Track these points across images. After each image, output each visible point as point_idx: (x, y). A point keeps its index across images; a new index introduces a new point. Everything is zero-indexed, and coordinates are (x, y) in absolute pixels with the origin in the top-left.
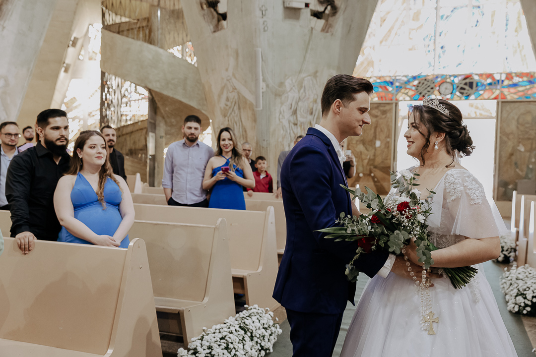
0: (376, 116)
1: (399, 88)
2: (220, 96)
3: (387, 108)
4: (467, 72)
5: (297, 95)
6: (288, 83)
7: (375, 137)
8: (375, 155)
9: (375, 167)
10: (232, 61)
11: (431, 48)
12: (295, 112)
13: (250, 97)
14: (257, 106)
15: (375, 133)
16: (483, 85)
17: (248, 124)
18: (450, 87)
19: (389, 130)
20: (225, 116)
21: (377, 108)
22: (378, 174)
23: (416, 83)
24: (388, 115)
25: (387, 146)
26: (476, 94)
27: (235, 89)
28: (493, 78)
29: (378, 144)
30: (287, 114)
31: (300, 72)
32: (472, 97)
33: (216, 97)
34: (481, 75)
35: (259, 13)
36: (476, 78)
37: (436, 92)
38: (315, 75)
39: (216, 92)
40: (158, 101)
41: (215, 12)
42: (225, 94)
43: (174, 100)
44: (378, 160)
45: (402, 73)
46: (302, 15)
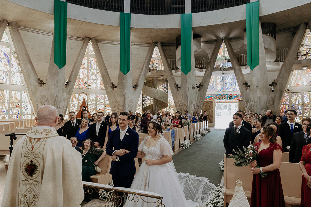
0: (209, 104)
1: (214, 97)
2: (178, 103)
3: (212, 102)
4: (231, 94)
5: (194, 103)
6: (193, 101)
7: (209, 109)
8: (209, 113)
10: (181, 97)
11: (223, 84)
12: (194, 106)
13: (185, 104)
14: (188, 106)
16: (234, 96)
18: (226, 97)
19: (213, 107)
20: (179, 107)
21: (209, 102)
23: (218, 96)
24: (212, 104)
25: (212, 111)
26: (233, 99)
27: (182, 102)
28: (237, 95)
29: (210, 110)
30: (193, 107)
31: (195, 98)
32: (232, 99)
33: (177, 103)
34: (234, 94)
35: (188, 89)
36: (233, 95)
37: (224, 98)
39: (177, 102)
40: (156, 101)
41: (177, 87)
42: (179, 102)
43: (161, 101)
44: (210, 114)
45: (215, 94)
46: (195, 88)
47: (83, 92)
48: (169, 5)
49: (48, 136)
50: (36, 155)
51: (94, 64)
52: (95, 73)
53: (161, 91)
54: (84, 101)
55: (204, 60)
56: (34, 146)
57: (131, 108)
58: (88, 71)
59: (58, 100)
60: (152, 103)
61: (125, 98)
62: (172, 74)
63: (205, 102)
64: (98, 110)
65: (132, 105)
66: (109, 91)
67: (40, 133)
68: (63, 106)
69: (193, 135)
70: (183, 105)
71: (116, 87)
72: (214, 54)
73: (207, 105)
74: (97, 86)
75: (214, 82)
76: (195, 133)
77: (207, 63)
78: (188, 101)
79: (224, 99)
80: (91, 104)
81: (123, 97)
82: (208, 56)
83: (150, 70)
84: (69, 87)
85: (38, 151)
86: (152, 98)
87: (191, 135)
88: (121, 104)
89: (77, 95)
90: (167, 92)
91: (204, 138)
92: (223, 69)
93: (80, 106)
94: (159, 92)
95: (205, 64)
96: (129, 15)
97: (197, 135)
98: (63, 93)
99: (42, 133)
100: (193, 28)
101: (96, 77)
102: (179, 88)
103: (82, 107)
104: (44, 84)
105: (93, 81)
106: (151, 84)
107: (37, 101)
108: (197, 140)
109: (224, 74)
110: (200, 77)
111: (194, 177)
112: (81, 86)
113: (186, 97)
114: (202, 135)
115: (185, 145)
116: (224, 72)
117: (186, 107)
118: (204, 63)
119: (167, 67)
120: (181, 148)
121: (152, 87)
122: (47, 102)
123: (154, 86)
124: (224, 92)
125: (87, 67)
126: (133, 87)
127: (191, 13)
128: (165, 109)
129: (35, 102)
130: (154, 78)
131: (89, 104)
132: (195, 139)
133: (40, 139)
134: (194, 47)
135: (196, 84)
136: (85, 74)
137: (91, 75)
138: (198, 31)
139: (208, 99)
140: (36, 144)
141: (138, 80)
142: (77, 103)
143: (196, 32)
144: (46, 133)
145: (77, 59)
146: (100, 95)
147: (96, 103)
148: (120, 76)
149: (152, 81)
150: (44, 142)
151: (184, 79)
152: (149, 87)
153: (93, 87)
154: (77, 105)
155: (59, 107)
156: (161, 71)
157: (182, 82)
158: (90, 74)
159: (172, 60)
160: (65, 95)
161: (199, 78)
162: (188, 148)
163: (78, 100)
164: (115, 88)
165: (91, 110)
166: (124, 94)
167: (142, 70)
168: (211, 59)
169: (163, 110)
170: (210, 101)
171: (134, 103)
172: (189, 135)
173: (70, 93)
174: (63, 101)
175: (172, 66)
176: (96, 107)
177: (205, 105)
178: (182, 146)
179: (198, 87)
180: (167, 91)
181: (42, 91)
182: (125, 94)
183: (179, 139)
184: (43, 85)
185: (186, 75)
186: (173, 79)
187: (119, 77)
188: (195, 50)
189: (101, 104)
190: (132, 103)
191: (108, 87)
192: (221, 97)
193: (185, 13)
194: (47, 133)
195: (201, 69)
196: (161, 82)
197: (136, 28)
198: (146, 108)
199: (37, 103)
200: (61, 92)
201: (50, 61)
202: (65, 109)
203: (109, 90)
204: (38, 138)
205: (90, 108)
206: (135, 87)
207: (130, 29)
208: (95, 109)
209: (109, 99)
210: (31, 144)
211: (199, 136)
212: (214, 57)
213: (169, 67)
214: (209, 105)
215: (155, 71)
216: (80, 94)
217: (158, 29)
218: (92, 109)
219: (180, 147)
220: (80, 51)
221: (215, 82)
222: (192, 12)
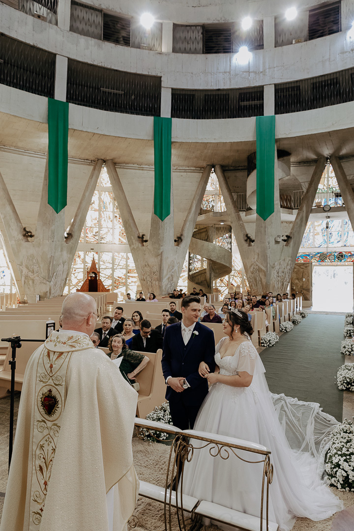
0: (303, 268)
1: (312, 257)
2: (250, 267)
3: (308, 265)
4: (341, 251)
5: (279, 267)
6: (276, 263)
7: (303, 277)
8: (303, 284)
9: (303, 289)
10: (256, 257)
11: (325, 234)
12: (278, 273)
13: (263, 268)
14: (267, 272)
15: (303, 275)
16: (347, 256)
17: (262, 277)
18: (333, 257)
19: (309, 274)
20: (252, 274)
22: (305, 292)
23: (319, 255)
24: (308, 268)
25: (308, 280)
26: (345, 260)
27: (257, 265)
28: (351, 253)
29: (304, 280)
30: (276, 274)
31: (280, 259)
32: (343, 261)
34: (346, 252)
35: (267, 243)
36: (344, 253)
37: (328, 259)
38: (284, 260)
39: (249, 265)
40: (213, 264)
41: (249, 240)
42: (253, 267)
43: (220, 264)
44: (305, 286)
45: (313, 251)
46: (280, 243)
47: (93, 249)
48: (236, 101)
49: (74, 349)
50: (56, 381)
51: (110, 203)
52: (112, 217)
53: (221, 247)
54: (94, 263)
55: (295, 194)
56: (54, 366)
57: (172, 275)
58: (100, 215)
59: (55, 263)
60: (205, 266)
61: (161, 260)
62: (239, 218)
63: (295, 266)
64: (116, 278)
65: (173, 270)
66: (135, 248)
67: (63, 343)
68: (61, 273)
69: (280, 323)
70: (260, 270)
71: (146, 241)
72: (314, 183)
73: (299, 271)
74: (114, 238)
75: (310, 231)
76: (282, 318)
77: (300, 198)
78: (267, 264)
79: (329, 261)
80: (105, 269)
81: (159, 258)
82: (302, 188)
83: (202, 212)
84: (71, 242)
85: (58, 373)
86: (204, 259)
87: (277, 322)
88: (156, 268)
89: (82, 254)
90: (231, 249)
91: (298, 327)
92: (327, 210)
93: (87, 272)
94: (217, 248)
95: (297, 200)
96: (169, 121)
97: (286, 323)
98: (62, 251)
99: (65, 343)
100: (277, 141)
101: (113, 224)
102: (253, 242)
103: (91, 273)
104: (31, 236)
105: (108, 230)
106: (203, 234)
107: (21, 265)
108: (287, 331)
109: (329, 217)
110: (286, 222)
111: (295, 400)
112: (88, 239)
113: (265, 257)
114: (294, 322)
115: (269, 341)
116: (329, 214)
117: (263, 273)
118: (295, 199)
119: (231, 206)
120: (262, 346)
121: (205, 240)
122: (37, 266)
123: (208, 239)
124: (327, 247)
125: (98, 208)
126: (175, 241)
127: (274, 115)
128: (227, 276)
129: (18, 266)
130: (209, 225)
131: (102, 268)
132: (282, 329)
133: (62, 353)
134: (279, 173)
135: (281, 236)
136: (96, 219)
137: (105, 220)
138: (285, 146)
139: (301, 261)
140: (56, 362)
141: (183, 230)
142: (82, 266)
143: (282, 147)
144: (70, 344)
145: (84, 195)
146: (119, 254)
147: (113, 266)
148: (154, 223)
149: (205, 230)
150: (67, 360)
151: (262, 227)
152: (201, 239)
153: (108, 241)
154: (82, 270)
155: (55, 274)
156: (221, 214)
157: (258, 232)
158: (103, 219)
159: (240, 195)
160: (65, 255)
161: (285, 224)
162: (273, 345)
163: (84, 261)
164: (144, 243)
165: (105, 279)
166: (160, 252)
167: (189, 213)
168: (308, 191)
169: (222, 278)
170: (303, 264)
171: (176, 268)
172: (274, 323)
173: (72, 251)
174: (62, 264)
175: (240, 204)
176: (113, 274)
177: (295, 270)
178: (263, 343)
179: (285, 241)
180: (229, 246)
181: (28, 248)
182: (162, 252)
183: (259, 331)
184: (29, 239)
185: (265, 220)
186: (242, 227)
187: (151, 224)
188: (280, 178)
189: (121, 269)
190: (173, 267)
191: (134, 241)
192: (323, 257)
193: (263, 115)
194: (73, 344)
195: (291, 210)
196: (220, 232)
197: (181, 142)
198: (196, 275)
199: (21, 267)
200: (59, 250)
201: (42, 199)
202: (65, 277)
203: (134, 245)
204: (60, 352)
205: (103, 275)
206: (179, 240)
207: (170, 144)
208: (111, 277)
209: (136, 261)
210: (50, 361)
211: (289, 325)
212: (312, 189)
213: (234, 207)
214: (302, 270)
215: (211, 214)
216: (88, 253)
217: (217, 143)
218: (107, 277)
219: (259, 345)
220: (88, 183)
221: (312, 231)
222: (276, 113)
